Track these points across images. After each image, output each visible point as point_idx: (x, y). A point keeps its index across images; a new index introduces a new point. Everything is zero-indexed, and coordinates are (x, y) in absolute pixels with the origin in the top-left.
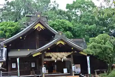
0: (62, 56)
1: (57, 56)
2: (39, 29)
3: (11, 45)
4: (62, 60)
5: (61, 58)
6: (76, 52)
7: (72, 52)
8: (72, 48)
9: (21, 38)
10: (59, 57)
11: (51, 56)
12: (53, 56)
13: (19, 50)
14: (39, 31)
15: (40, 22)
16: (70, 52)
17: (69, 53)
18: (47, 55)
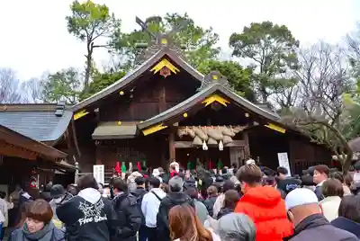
0: (222, 135)
1: (209, 136)
2: (165, 73)
3: (97, 110)
4: (221, 147)
5: (218, 141)
6: (256, 124)
7: (247, 126)
8: (247, 115)
9: (122, 93)
10: (214, 138)
11: (192, 134)
12: (196, 134)
13: (120, 123)
14: (165, 76)
15: (166, 57)
16: (242, 124)
17: (239, 129)
18: (182, 132)
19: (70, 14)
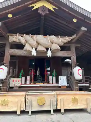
4: (49, 54)
7: (74, 36)
12: (27, 42)
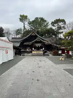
2: (33, 35)
3: (24, 41)
4: (39, 46)
9: (27, 38)
17: (42, 44)
18: (34, 44)
19: (20, 17)
